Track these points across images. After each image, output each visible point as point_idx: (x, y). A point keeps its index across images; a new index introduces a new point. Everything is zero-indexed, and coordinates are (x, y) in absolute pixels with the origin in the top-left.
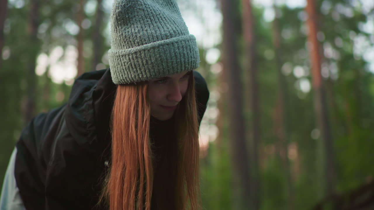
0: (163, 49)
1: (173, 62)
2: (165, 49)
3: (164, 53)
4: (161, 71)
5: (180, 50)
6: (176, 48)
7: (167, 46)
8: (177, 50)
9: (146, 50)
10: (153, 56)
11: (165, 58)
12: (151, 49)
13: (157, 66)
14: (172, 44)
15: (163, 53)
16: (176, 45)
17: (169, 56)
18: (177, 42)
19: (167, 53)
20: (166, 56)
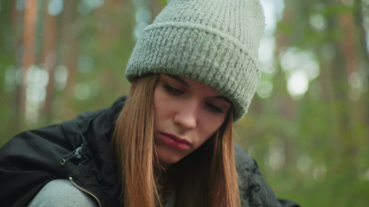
0: (197, 35)
1: (199, 57)
2: (199, 36)
3: (195, 40)
4: (176, 62)
5: (220, 50)
6: (216, 43)
7: (205, 34)
8: (215, 48)
9: (176, 27)
10: (177, 37)
11: (191, 47)
12: (182, 28)
13: (174, 52)
14: (212, 35)
15: (193, 39)
16: (219, 41)
17: (199, 47)
18: (222, 38)
19: (199, 42)
20: (195, 45)
